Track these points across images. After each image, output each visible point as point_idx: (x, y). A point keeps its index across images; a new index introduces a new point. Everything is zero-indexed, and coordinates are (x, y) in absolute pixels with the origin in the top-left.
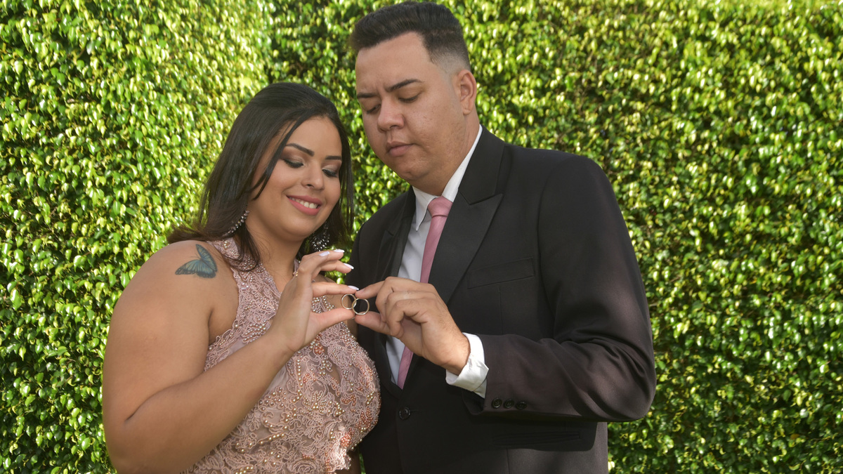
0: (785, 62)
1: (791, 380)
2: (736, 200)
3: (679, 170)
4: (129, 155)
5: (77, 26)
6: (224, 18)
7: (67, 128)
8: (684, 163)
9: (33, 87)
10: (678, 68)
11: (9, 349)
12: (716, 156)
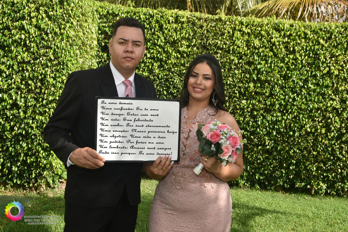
0: (265, 39)
1: (265, 137)
2: (250, 82)
3: (232, 72)
4: (62, 67)
5: (44, 23)
7: (40, 58)
8: (234, 70)
9: (29, 43)
10: (233, 40)
11: (19, 131)
12: (244, 68)
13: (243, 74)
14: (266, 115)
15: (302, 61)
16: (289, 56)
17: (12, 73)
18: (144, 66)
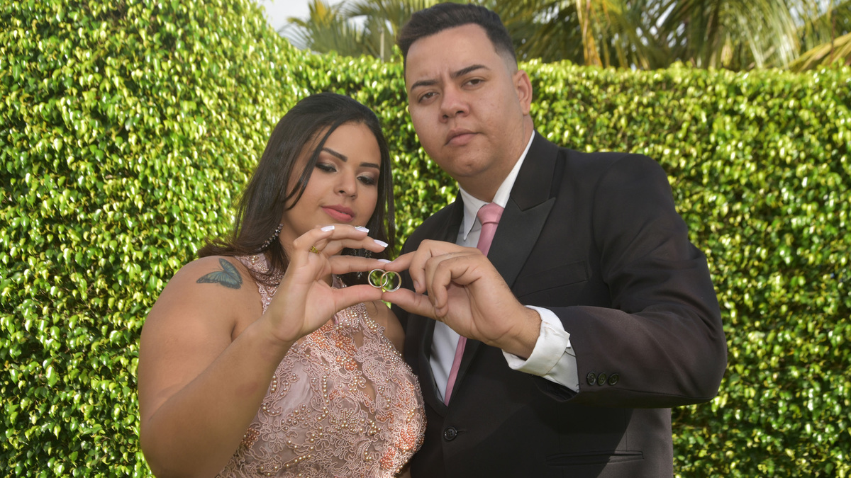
0: (813, 133)
1: (833, 453)
2: (771, 272)
3: (712, 243)
4: (166, 229)
5: (116, 103)
6: (260, 99)
7: (104, 203)
8: (717, 236)
9: (72, 163)
10: (708, 142)
11: (44, 427)
12: (748, 228)
13: (747, 249)
14: (832, 379)
17: (26, 252)
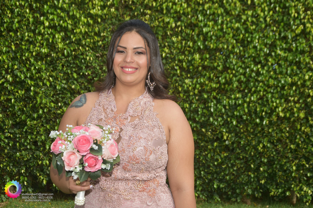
1: (222, 129)
2: (194, 52)
12: (184, 33)
13: (184, 42)
14: (221, 98)
15: (265, 19)
16: (246, 12)
18: (41, 40)
